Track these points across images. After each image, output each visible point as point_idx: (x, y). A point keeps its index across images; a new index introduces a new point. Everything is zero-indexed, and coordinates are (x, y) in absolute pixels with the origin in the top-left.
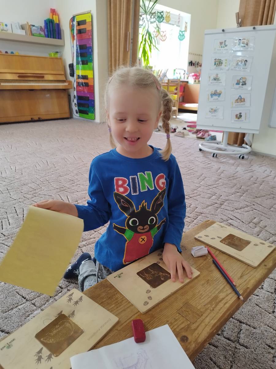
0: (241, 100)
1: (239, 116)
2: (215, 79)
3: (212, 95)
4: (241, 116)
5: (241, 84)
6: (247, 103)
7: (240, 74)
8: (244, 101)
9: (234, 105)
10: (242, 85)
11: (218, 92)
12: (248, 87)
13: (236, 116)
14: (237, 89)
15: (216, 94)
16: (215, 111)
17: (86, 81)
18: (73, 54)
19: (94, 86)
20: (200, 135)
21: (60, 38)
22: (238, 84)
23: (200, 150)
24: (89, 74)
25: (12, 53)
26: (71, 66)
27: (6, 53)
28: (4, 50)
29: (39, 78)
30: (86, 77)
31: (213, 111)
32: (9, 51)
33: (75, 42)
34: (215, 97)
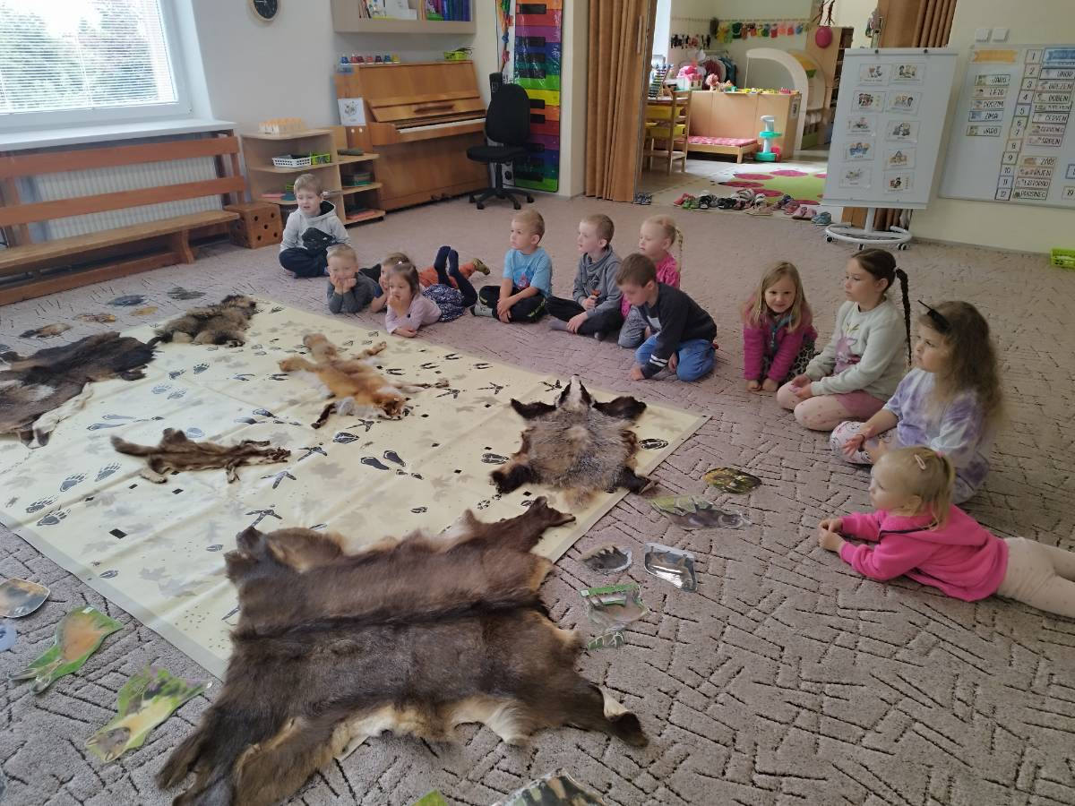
1: (896, 184)
2: (859, 126)
3: (853, 151)
4: (899, 183)
5: (901, 133)
6: (910, 163)
7: (898, 118)
8: (905, 160)
9: (889, 166)
10: (904, 135)
11: (863, 145)
12: (912, 138)
13: (892, 182)
14: (895, 141)
15: (859, 149)
16: (857, 175)
17: (537, 111)
18: (507, 54)
19: (559, 122)
20: (797, 213)
21: (467, 19)
22: (896, 133)
23: (830, 240)
24: (548, 97)
25: (387, 59)
26: (496, 79)
27: (378, 59)
28: (374, 54)
29: (445, 111)
30: (540, 104)
31: (854, 176)
32: (382, 54)
33: (512, 30)
34: (857, 154)
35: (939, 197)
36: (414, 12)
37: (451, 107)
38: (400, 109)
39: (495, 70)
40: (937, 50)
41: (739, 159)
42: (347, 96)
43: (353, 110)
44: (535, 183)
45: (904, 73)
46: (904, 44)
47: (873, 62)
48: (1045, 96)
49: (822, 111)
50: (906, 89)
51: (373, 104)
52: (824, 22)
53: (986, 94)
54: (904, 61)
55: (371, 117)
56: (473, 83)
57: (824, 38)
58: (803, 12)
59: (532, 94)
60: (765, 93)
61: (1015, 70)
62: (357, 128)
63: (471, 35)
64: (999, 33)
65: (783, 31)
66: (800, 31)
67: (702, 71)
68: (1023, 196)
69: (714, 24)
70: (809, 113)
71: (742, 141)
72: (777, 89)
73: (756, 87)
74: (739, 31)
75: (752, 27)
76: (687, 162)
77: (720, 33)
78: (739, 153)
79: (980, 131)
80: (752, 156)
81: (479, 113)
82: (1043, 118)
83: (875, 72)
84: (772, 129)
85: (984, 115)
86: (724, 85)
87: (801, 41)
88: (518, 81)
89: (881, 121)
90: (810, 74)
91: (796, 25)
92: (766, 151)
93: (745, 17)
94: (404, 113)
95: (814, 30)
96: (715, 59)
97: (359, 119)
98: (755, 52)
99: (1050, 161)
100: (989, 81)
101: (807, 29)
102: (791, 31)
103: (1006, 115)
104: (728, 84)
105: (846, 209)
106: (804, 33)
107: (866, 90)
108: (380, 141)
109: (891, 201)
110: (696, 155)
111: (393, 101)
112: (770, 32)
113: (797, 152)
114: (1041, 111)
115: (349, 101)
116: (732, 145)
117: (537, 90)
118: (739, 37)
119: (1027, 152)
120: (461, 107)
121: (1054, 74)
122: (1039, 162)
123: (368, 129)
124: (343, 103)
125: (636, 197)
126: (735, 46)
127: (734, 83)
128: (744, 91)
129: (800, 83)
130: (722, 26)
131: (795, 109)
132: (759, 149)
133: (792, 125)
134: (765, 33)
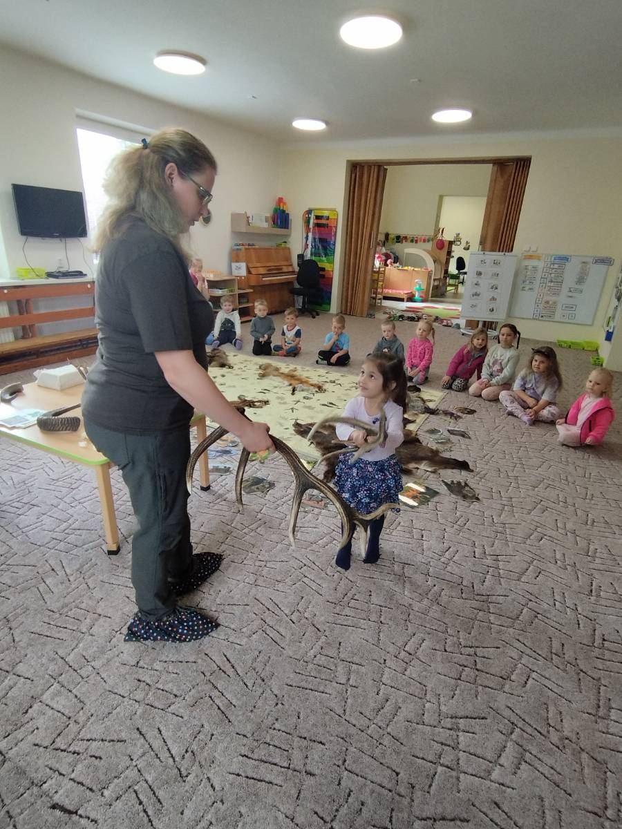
0: (493, 299)
1: (492, 310)
2: (476, 284)
3: (473, 295)
6: (498, 301)
7: (494, 282)
8: (496, 300)
9: (489, 303)
10: (495, 289)
12: (498, 291)
13: (490, 310)
14: (491, 292)
15: (476, 294)
16: (475, 306)
17: (321, 273)
18: (307, 245)
19: (332, 278)
20: (445, 324)
21: (288, 228)
22: (492, 288)
23: (463, 334)
24: (327, 266)
25: (253, 245)
26: (301, 257)
27: (249, 245)
28: (248, 243)
29: (279, 271)
30: (323, 269)
31: (473, 306)
32: (251, 243)
33: (310, 235)
34: (475, 297)
35: (509, 317)
36: (267, 224)
37: (281, 269)
38: (260, 268)
39: (300, 253)
40: (508, 254)
41: (405, 300)
42: (237, 261)
43: (240, 268)
44: (318, 307)
45: (496, 263)
46: (493, 250)
47: (482, 257)
48: (553, 275)
49: (439, 280)
50: (496, 269)
51: (250, 265)
52: (439, 237)
53: (528, 273)
54: (495, 258)
55: (249, 272)
56: (288, 258)
57: (441, 245)
58: (430, 232)
59: (320, 265)
60: (416, 269)
61: (540, 265)
62: (241, 277)
63: (288, 236)
64: (534, 249)
65: (421, 241)
66: (429, 241)
67: (384, 258)
68: (544, 317)
69: (387, 235)
70: (434, 280)
71: (406, 292)
72: (421, 267)
73: (411, 266)
74: (399, 239)
75: (406, 238)
76: (384, 301)
77: (390, 240)
78: (405, 297)
79: (527, 288)
80: (411, 299)
81: (293, 272)
82: (552, 284)
83: (483, 262)
84: (420, 286)
85: (528, 282)
86: (396, 265)
87: (429, 246)
88: (314, 258)
89: (485, 282)
90: (435, 262)
91: (427, 238)
92: (417, 297)
93: (402, 233)
94: (262, 271)
95: (435, 242)
96: (389, 252)
97: (243, 272)
98: (408, 249)
99: (555, 303)
100: (530, 268)
101: (432, 240)
102: (424, 241)
103: (537, 284)
104: (398, 264)
105: (467, 321)
106: (431, 242)
107: (479, 270)
108: (252, 284)
109: (489, 317)
110: (386, 298)
111: (258, 265)
112: (414, 240)
113: (430, 298)
114: (551, 281)
115: (238, 264)
116: (402, 293)
117: (323, 263)
118: (399, 242)
119: (546, 298)
120: (285, 269)
121: (556, 266)
122: (551, 303)
123: (247, 278)
124: (234, 265)
125: (368, 315)
126: (398, 247)
127: (400, 264)
128: (406, 268)
129: (431, 265)
130: (391, 236)
131: (430, 277)
132: (414, 296)
133: (429, 284)
134: (412, 241)
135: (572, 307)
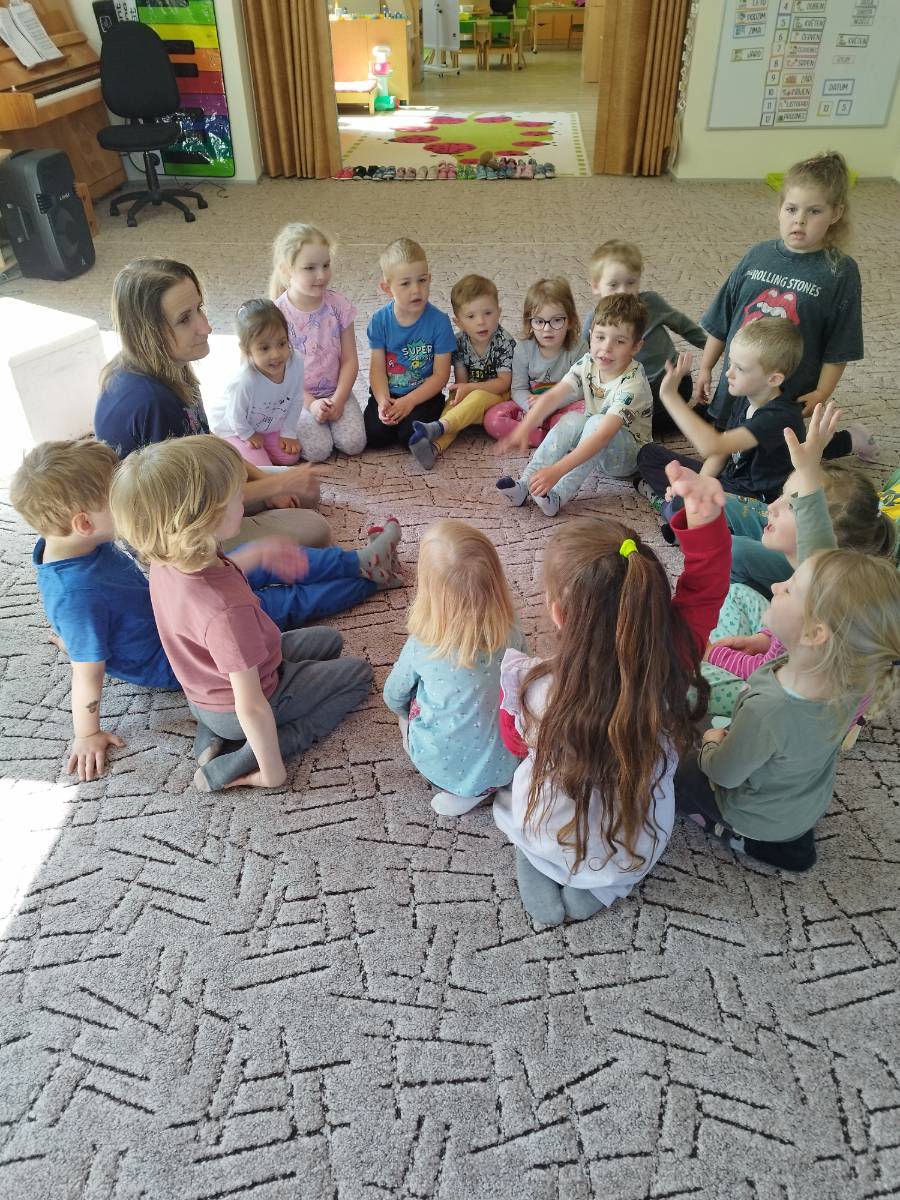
17: (185, 61)
19: (221, 74)
24: (199, 35)
26: (104, 10)
30: (188, 47)
37: (66, 60)
48: (804, 5)
59: (171, 32)
68: (786, 120)
79: (745, 53)
82: (800, 37)
85: (748, 29)
88: (148, 14)
99: (808, 80)
103: (768, 28)
117: (183, 24)
119: (788, 71)
122: (798, 81)
135: (845, 86)
